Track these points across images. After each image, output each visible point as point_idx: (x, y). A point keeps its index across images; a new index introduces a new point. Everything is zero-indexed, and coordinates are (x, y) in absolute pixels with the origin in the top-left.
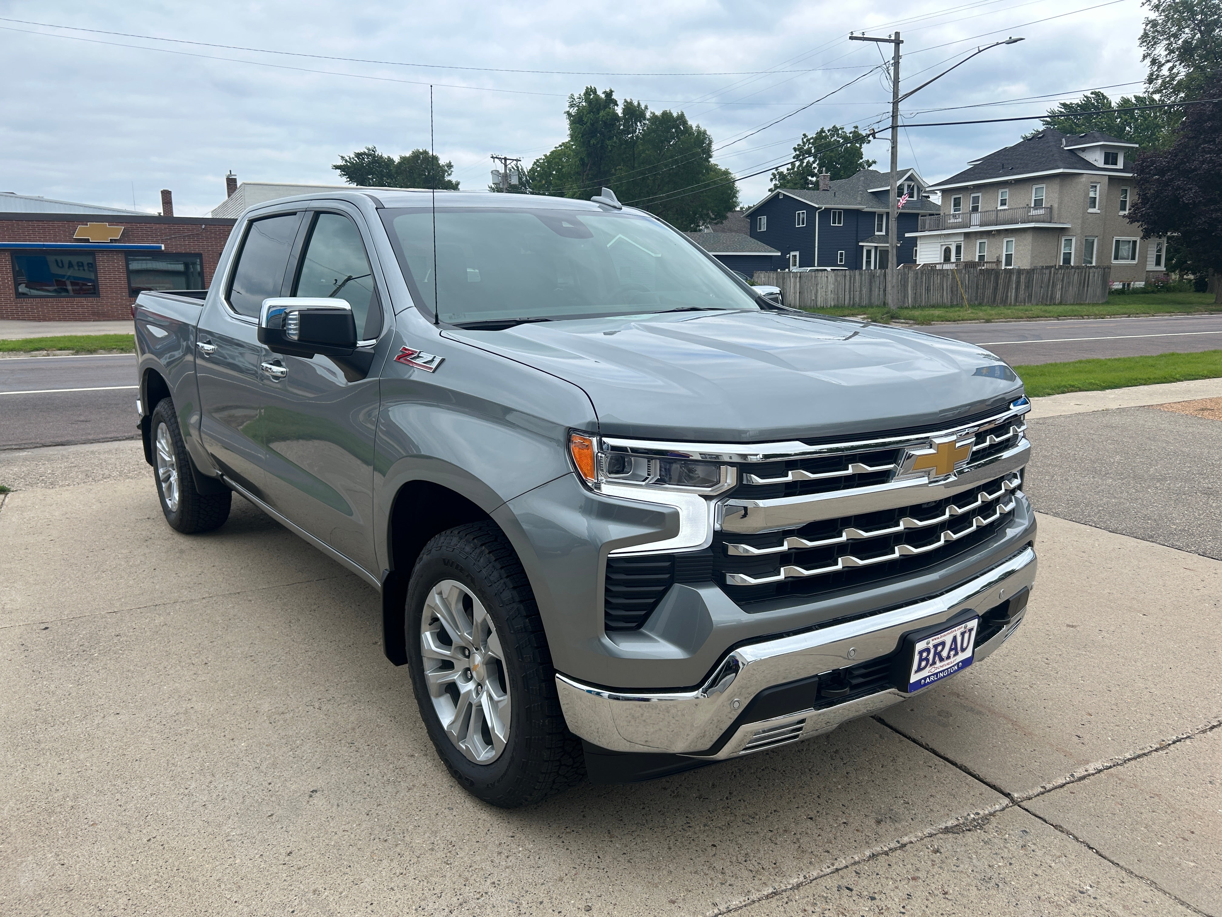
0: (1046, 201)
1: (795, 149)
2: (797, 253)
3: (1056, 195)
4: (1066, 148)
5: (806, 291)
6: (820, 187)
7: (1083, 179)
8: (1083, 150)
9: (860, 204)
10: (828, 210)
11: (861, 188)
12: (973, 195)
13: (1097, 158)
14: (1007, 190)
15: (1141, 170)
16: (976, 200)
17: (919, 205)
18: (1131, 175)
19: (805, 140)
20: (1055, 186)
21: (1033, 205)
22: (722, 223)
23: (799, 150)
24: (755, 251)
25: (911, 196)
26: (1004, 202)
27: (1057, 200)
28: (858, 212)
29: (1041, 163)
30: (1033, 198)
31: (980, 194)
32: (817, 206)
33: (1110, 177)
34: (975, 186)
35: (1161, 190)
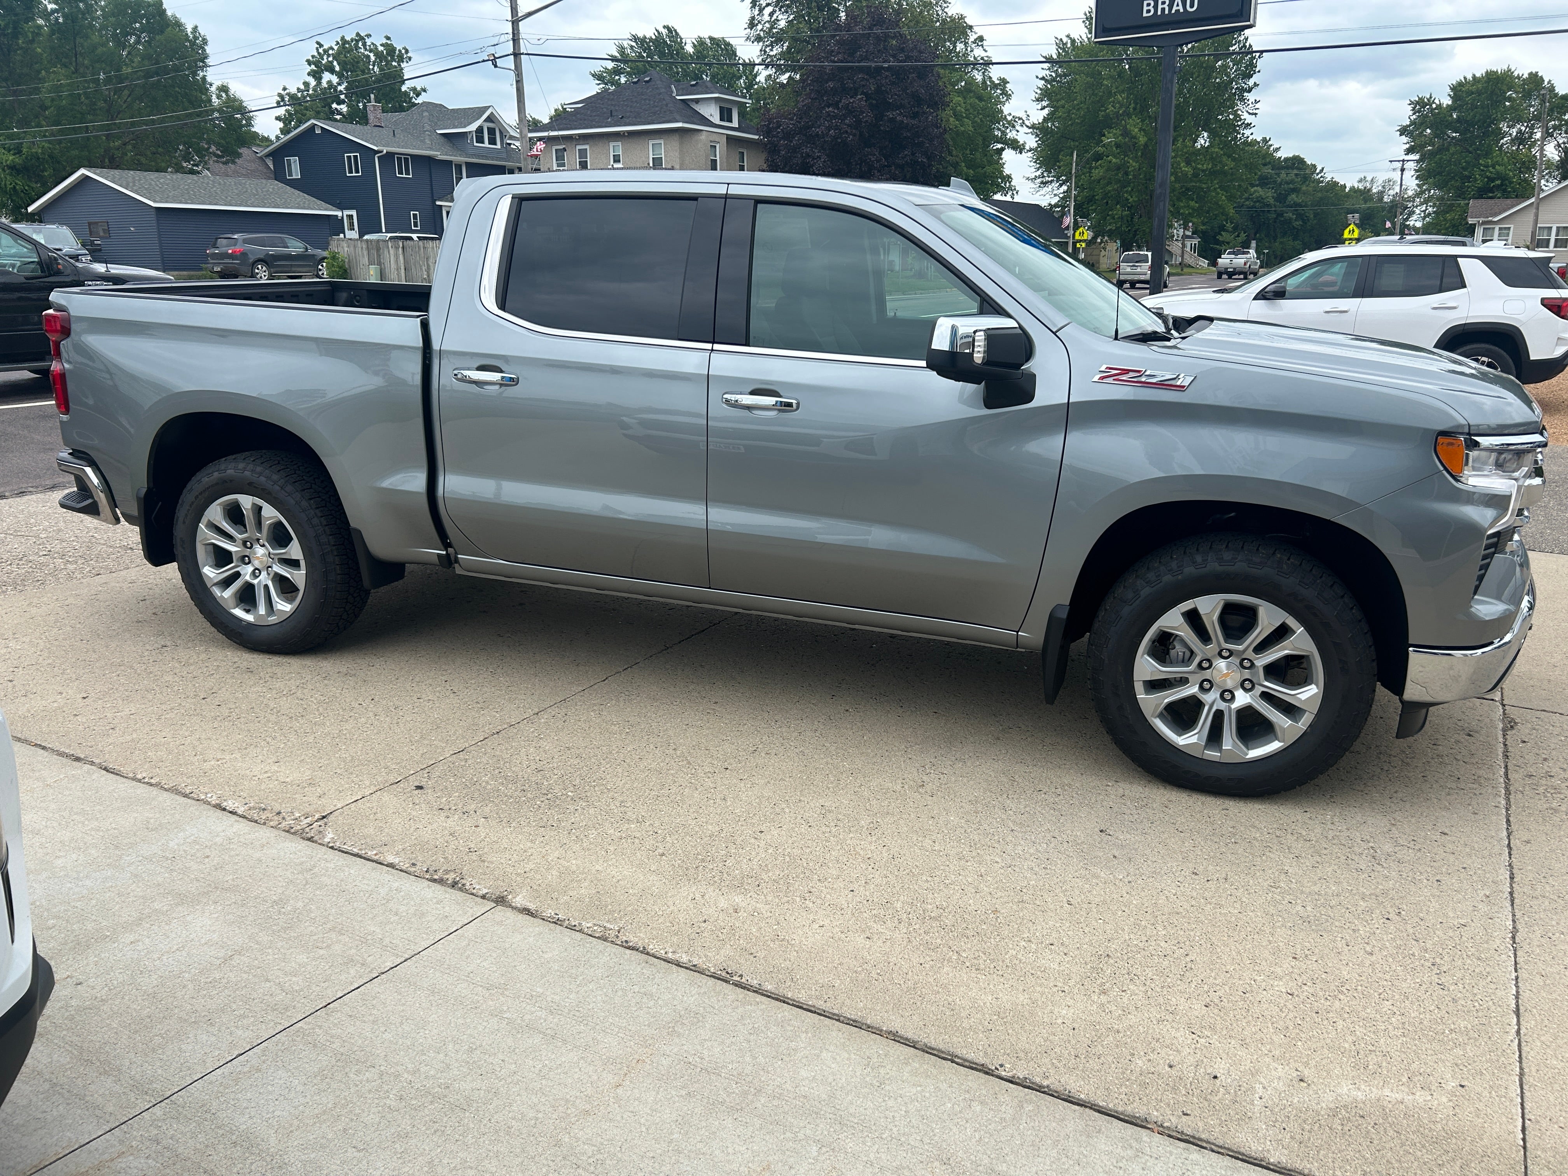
0: (666, 161)
1: (309, 62)
2: (354, 213)
3: (677, 154)
4: (678, 98)
5: (413, 267)
6: (370, 121)
7: (703, 137)
8: (697, 101)
9: (431, 149)
10: (390, 155)
11: (427, 127)
12: (579, 147)
13: (712, 112)
14: (620, 143)
15: (767, 131)
16: (583, 153)
17: (504, 155)
18: (756, 137)
19: (321, 50)
20: (674, 142)
21: (651, 165)
22: (234, 162)
23: (314, 63)
24: (304, 208)
25: (492, 141)
26: (617, 158)
27: (678, 160)
28: (429, 159)
29: (655, 113)
30: (651, 157)
31: (587, 147)
32: (375, 148)
33: (729, 137)
34: (580, 135)
35: (790, 157)
